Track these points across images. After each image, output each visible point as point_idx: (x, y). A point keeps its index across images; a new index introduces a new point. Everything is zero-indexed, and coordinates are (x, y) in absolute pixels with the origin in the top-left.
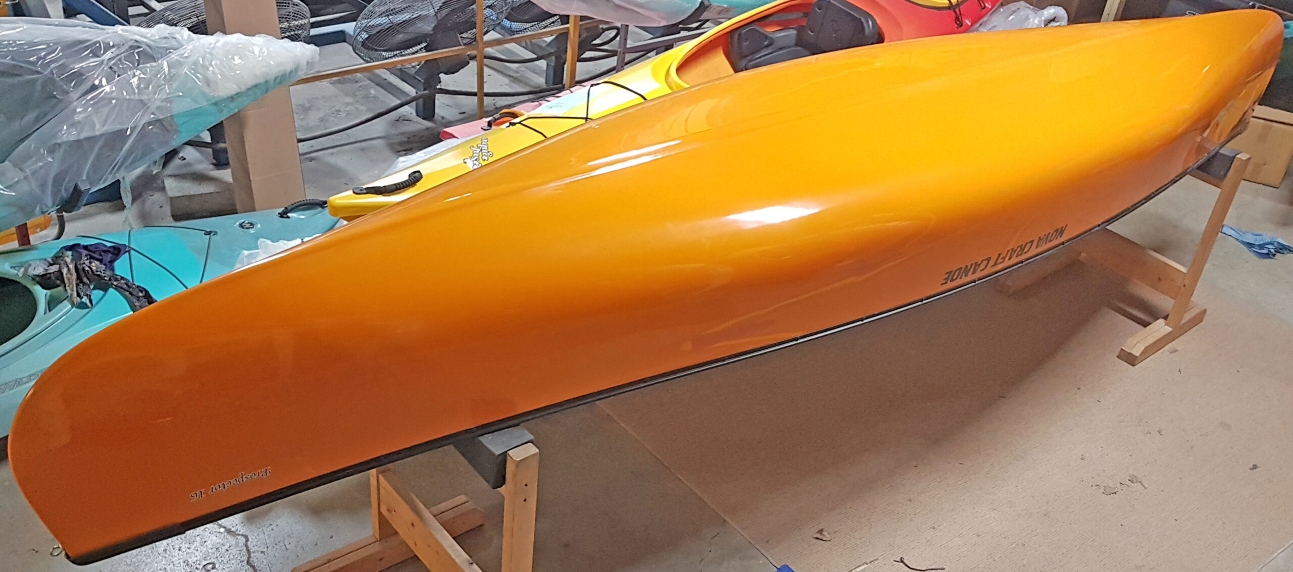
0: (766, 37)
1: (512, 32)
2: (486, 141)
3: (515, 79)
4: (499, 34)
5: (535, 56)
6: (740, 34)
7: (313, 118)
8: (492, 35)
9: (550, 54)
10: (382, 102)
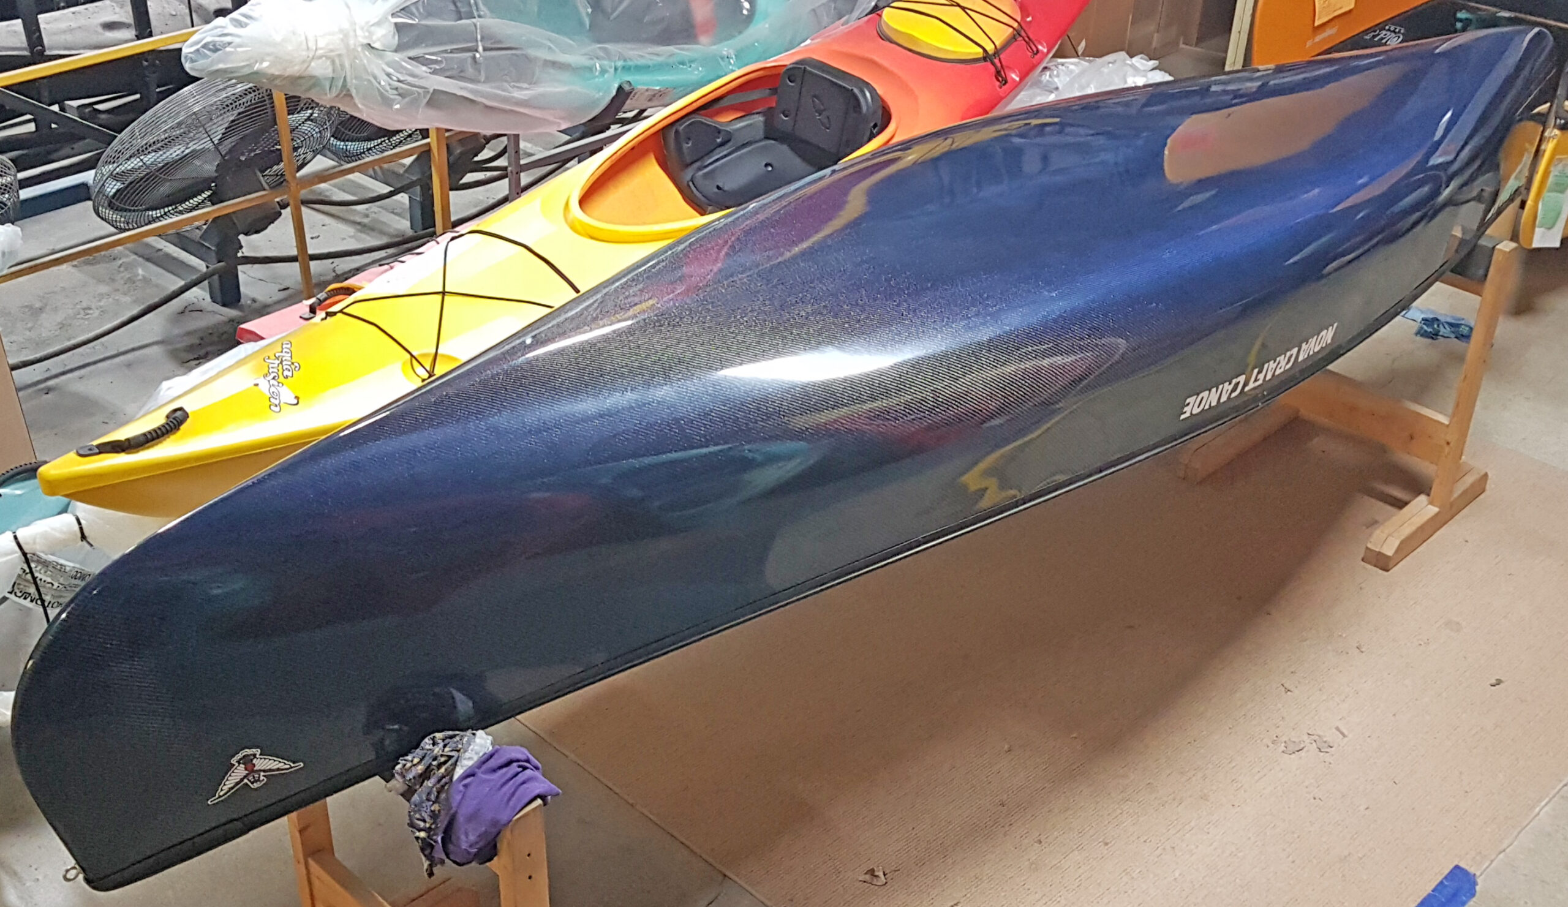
0: (719, 132)
1: (349, 156)
2: (289, 346)
3: (363, 227)
4: (333, 160)
5: (389, 189)
6: (677, 132)
7: (48, 324)
8: (321, 163)
9: (412, 184)
10: (157, 286)
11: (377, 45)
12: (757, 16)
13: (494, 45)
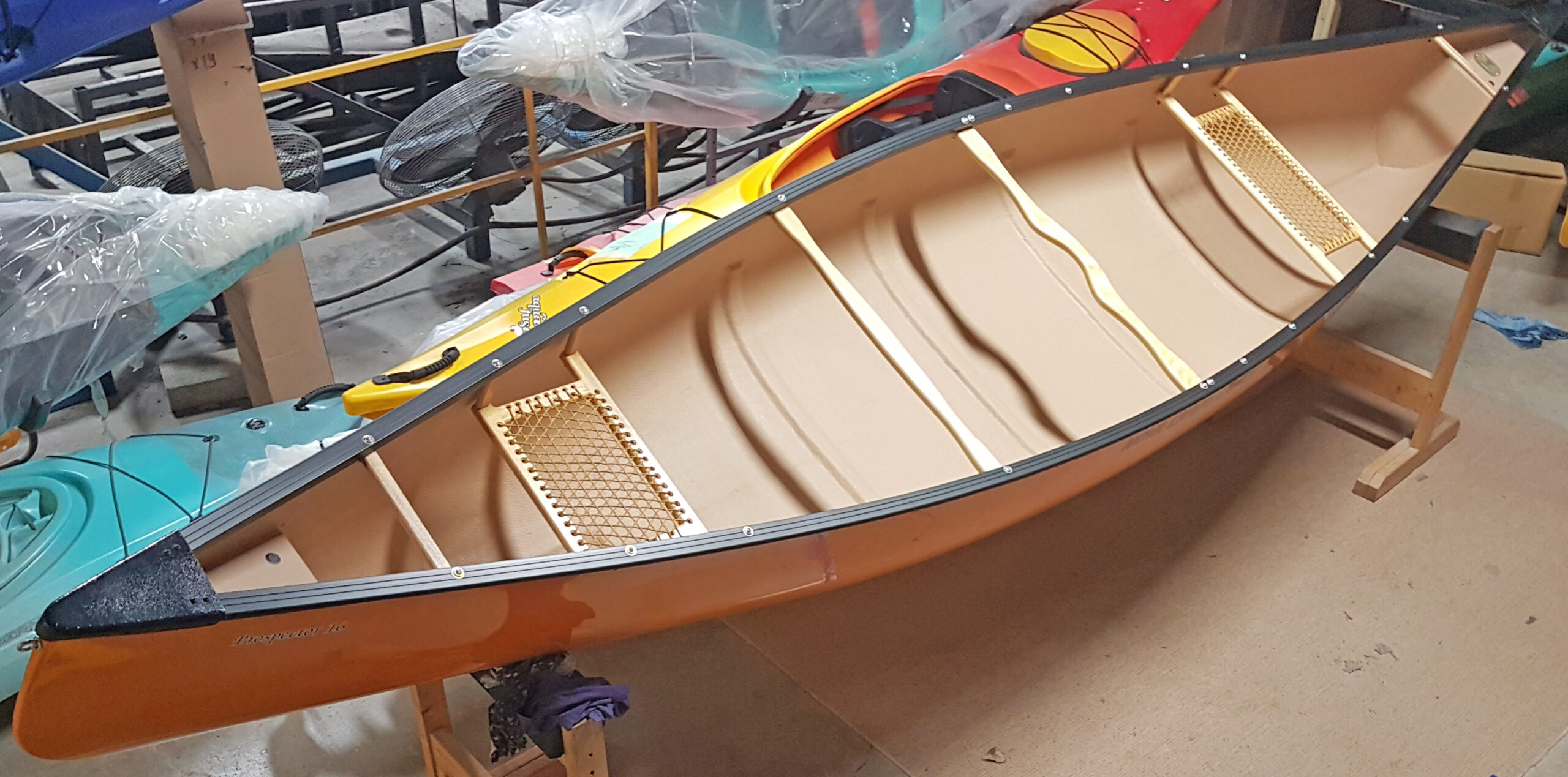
1: (578, 143)
2: (538, 299)
3: (586, 200)
4: (563, 144)
5: (610, 170)
6: (851, 130)
7: (342, 270)
8: (556, 147)
9: (627, 166)
10: (425, 244)
11: (610, 54)
12: (916, 34)
13: (704, 55)
